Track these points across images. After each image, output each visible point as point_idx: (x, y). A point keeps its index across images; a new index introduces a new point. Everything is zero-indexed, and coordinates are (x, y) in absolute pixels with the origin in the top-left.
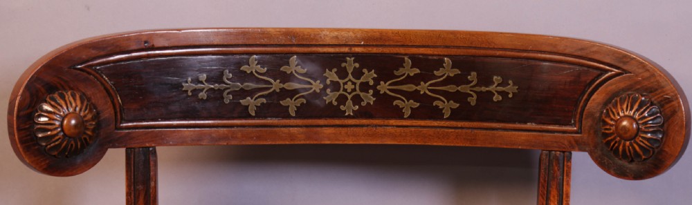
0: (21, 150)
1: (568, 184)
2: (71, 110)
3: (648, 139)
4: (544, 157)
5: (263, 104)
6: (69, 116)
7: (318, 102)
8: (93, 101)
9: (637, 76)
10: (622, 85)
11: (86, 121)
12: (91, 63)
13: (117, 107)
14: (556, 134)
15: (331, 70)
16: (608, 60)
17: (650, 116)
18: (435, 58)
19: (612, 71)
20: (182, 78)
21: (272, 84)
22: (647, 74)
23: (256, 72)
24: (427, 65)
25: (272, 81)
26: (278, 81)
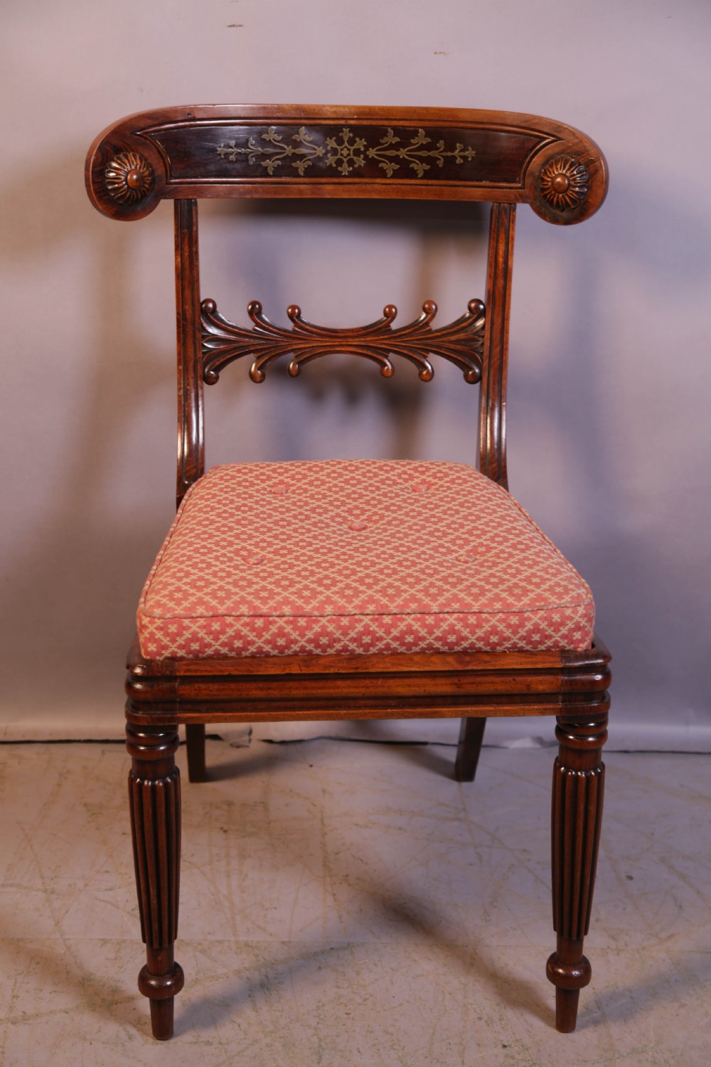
0: (95, 199)
1: (513, 229)
2: (133, 167)
3: (576, 192)
4: (495, 208)
5: (278, 165)
6: (132, 172)
7: (321, 164)
8: (149, 161)
9: (568, 142)
10: (557, 150)
11: (145, 177)
12: (147, 130)
13: (168, 166)
14: (505, 190)
15: (331, 139)
16: (546, 130)
17: (578, 173)
18: (412, 129)
19: (549, 138)
20: (217, 144)
21: (285, 149)
22: (576, 141)
23: (273, 139)
24: (406, 135)
25: (285, 147)
26: (291, 147)
